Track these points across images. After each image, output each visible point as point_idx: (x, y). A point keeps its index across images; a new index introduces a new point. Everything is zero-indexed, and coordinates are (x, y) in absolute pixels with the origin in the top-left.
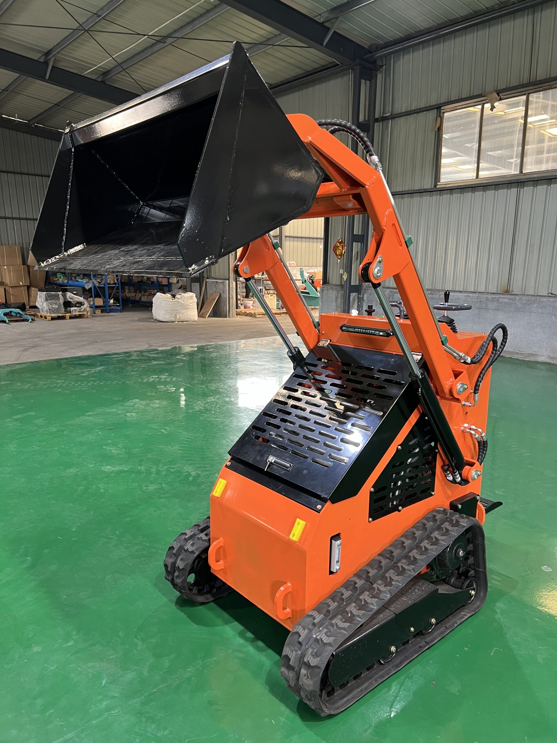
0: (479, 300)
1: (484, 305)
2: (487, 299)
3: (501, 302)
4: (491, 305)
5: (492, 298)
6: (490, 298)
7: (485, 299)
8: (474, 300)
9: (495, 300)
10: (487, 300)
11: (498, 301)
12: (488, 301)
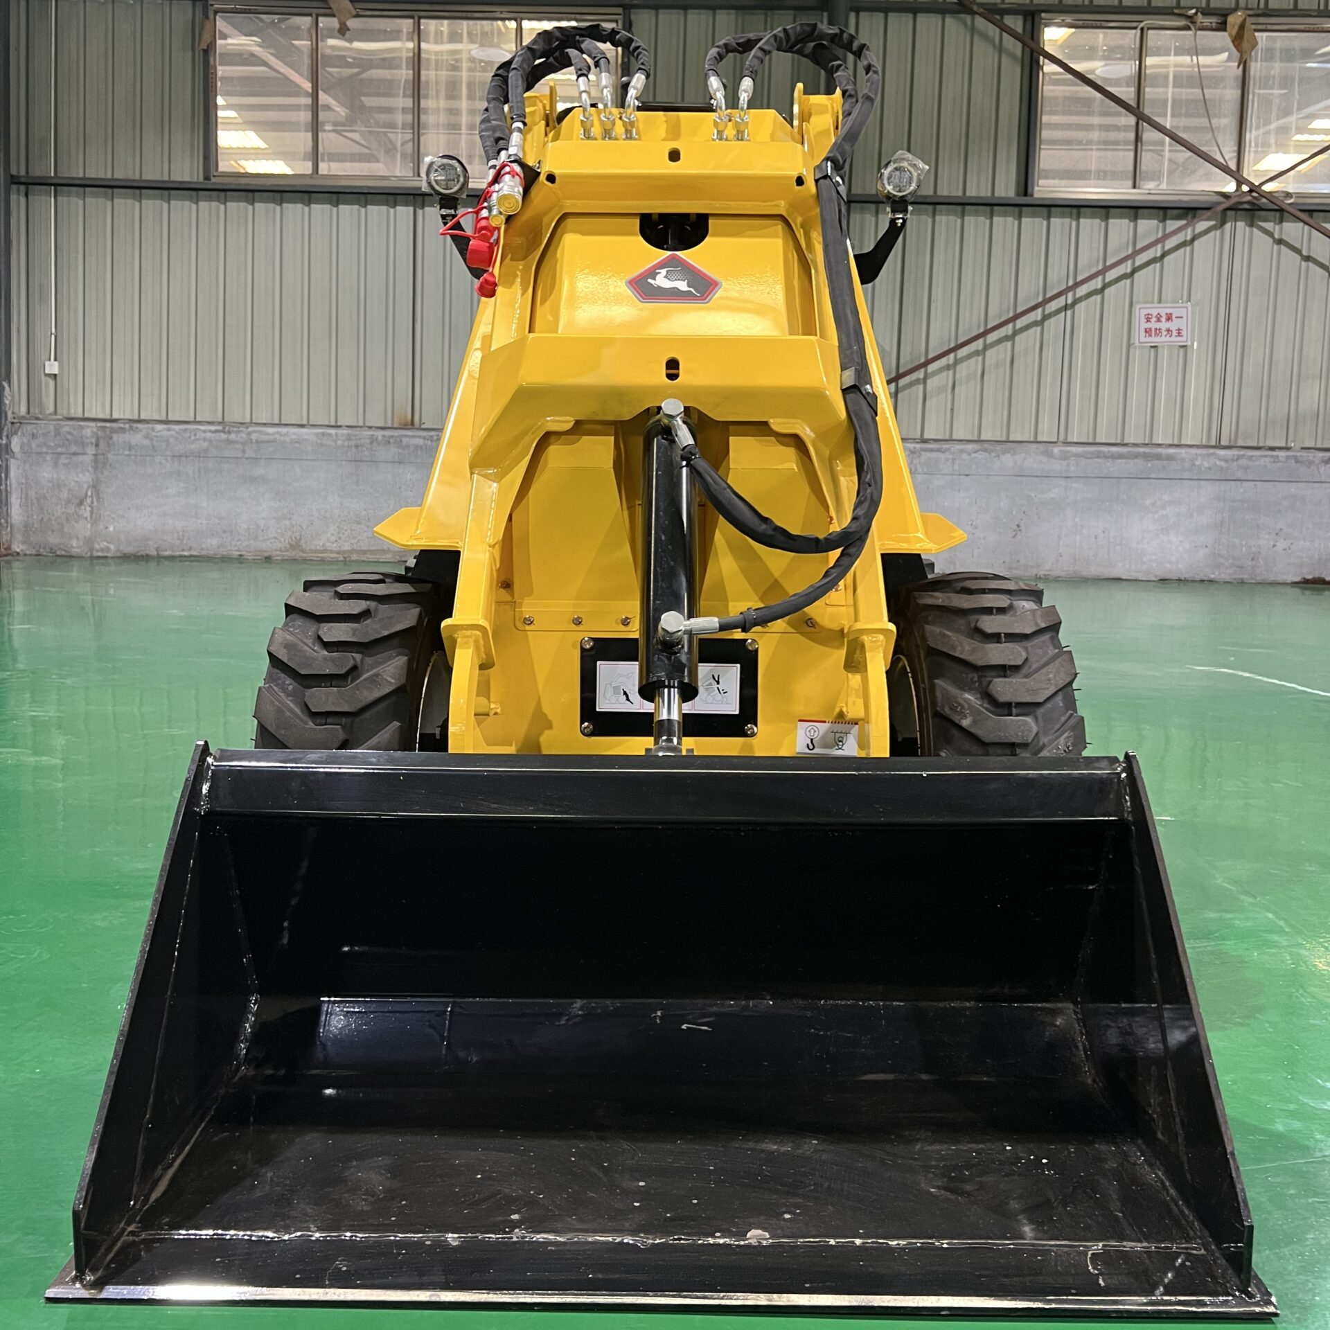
0: (352, 443)
1: (366, 453)
2: (373, 440)
3: (408, 446)
4: (382, 453)
5: (384, 436)
6: (380, 438)
7: (368, 441)
8: (339, 443)
9: (391, 440)
10: (372, 443)
11: (399, 443)
12: (375, 444)
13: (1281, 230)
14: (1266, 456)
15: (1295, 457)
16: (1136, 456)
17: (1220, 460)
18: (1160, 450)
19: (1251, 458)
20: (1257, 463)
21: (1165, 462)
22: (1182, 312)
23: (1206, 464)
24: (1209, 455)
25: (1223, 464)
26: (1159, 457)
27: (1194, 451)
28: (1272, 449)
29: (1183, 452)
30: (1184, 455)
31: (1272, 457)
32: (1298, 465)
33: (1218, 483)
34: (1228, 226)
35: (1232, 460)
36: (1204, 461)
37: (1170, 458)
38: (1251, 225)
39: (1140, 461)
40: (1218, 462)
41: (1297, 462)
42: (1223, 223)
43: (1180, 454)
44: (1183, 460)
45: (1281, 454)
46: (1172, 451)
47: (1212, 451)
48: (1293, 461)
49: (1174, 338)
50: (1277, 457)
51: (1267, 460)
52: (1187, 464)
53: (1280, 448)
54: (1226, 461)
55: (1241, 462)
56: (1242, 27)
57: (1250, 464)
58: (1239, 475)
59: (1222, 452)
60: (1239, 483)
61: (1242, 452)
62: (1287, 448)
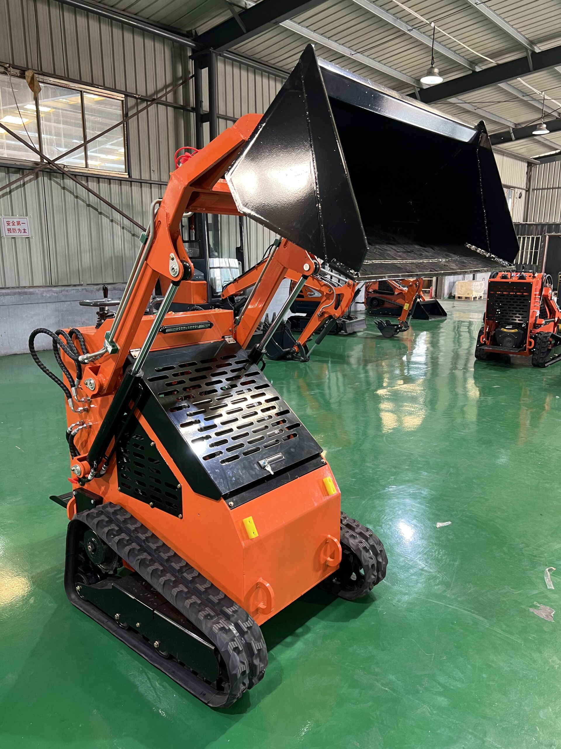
13: (64, 182)
14: (74, 289)
15: (85, 289)
16: (14, 294)
17: (54, 293)
18: (26, 290)
19: (67, 291)
20: (70, 293)
21: (29, 296)
22: (24, 221)
23: (48, 295)
24: (49, 291)
25: (56, 295)
26: (26, 293)
27: (42, 289)
28: (75, 286)
29: (37, 290)
30: (37, 292)
31: (76, 289)
32: (87, 292)
33: (54, 304)
34: (40, 178)
35: (59, 292)
36: (48, 293)
37: (31, 293)
38: (50, 179)
39: (17, 296)
40: (53, 294)
41: (86, 291)
42: (37, 177)
43: (35, 291)
44: (37, 294)
45: (80, 288)
46: (31, 290)
47: (50, 289)
48: (85, 291)
49: (22, 234)
50: (78, 289)
51: (74, 291)
52: (39, 296)
53: (78, 285)
54: (57, 293)
55: (63, 293)
56: (33, 78)
57: (67, 293)
58: (63, 299)
59: (54, 289)
60: (64, 303)
61: (63, 288)
62: (82, 285)
